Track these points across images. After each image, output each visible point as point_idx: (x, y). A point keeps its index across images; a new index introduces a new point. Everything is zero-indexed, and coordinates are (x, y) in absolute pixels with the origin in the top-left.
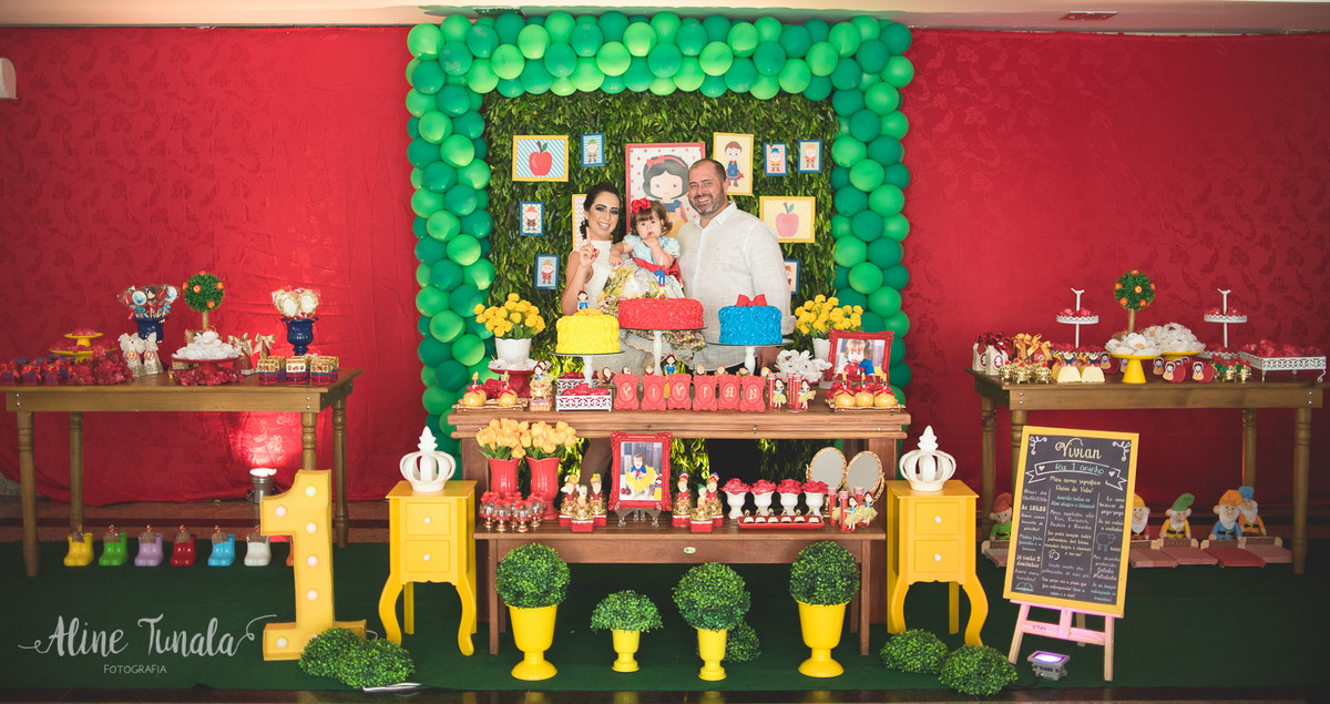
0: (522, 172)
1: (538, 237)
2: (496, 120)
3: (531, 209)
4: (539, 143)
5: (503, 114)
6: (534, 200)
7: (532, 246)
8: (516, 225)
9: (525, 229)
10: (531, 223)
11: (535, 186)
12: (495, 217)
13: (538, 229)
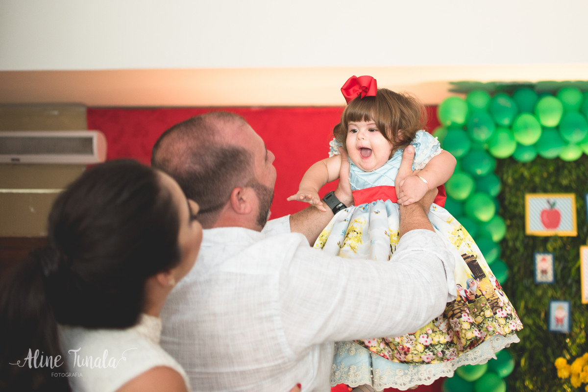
0: (535, 226)
1: (550, 285)
2: (510, 181)
3: (544, 260)
4: (548, 202)
5: (517, 176)
6: (546, 251)
7: (545, 293)
8: (532, 273)
9: (539, 277)
10: (544, 272)
11: (546, 239)
12: (510, 266)
13: (550, 277)
